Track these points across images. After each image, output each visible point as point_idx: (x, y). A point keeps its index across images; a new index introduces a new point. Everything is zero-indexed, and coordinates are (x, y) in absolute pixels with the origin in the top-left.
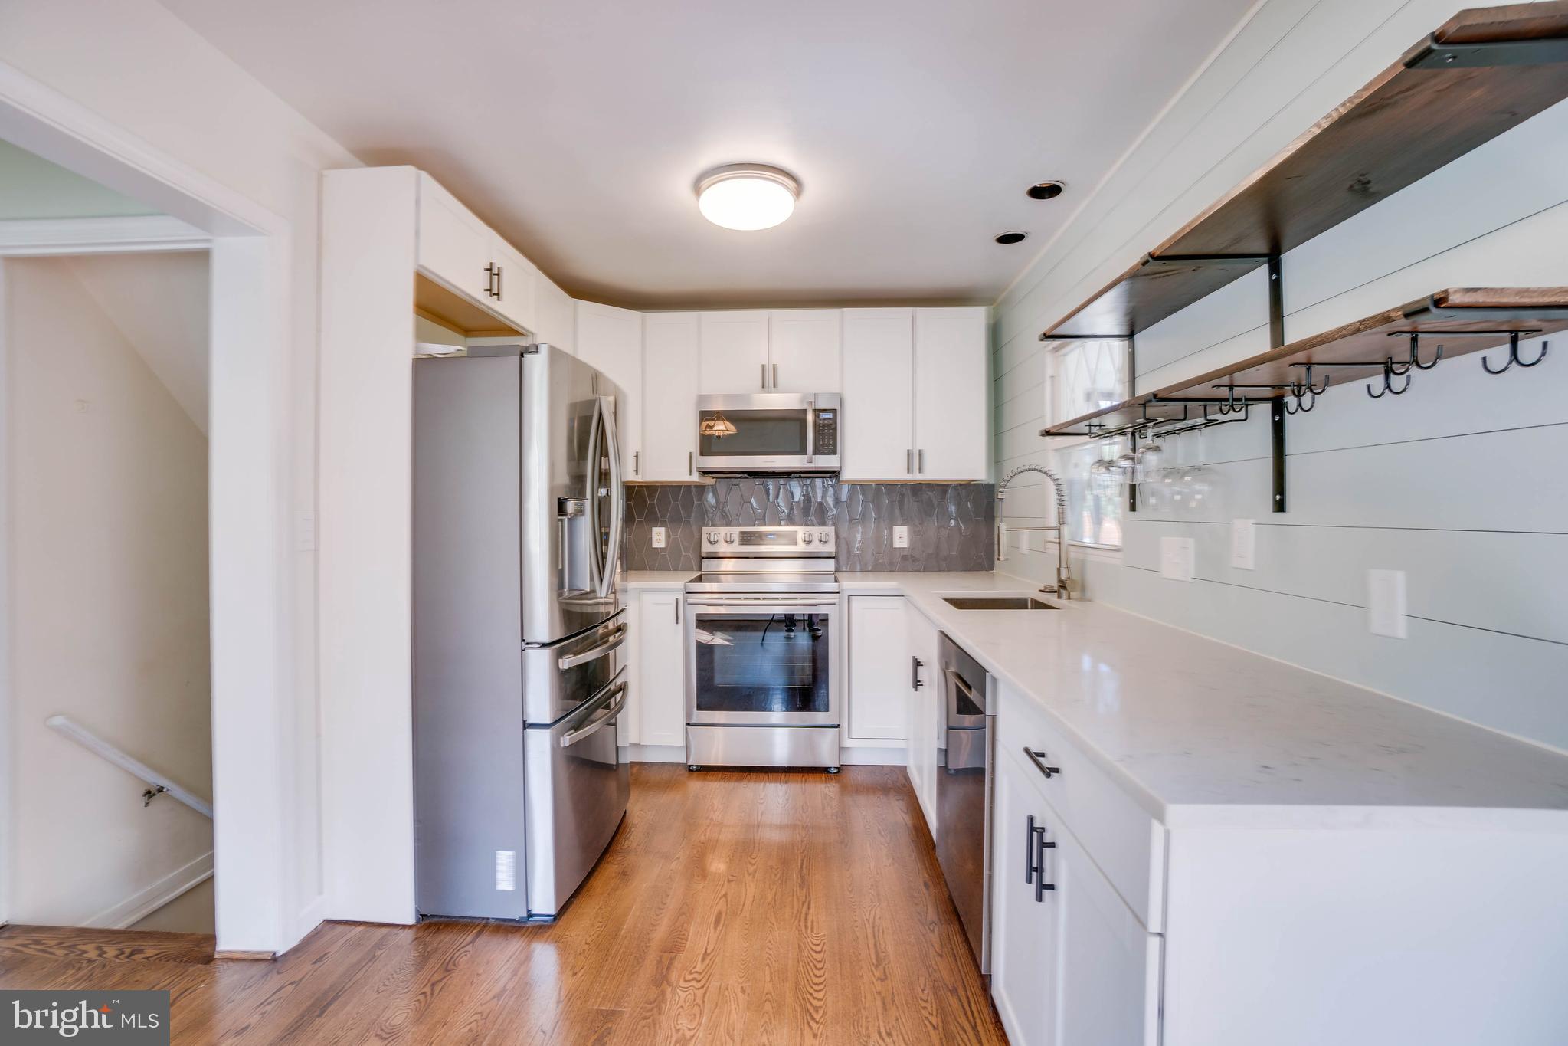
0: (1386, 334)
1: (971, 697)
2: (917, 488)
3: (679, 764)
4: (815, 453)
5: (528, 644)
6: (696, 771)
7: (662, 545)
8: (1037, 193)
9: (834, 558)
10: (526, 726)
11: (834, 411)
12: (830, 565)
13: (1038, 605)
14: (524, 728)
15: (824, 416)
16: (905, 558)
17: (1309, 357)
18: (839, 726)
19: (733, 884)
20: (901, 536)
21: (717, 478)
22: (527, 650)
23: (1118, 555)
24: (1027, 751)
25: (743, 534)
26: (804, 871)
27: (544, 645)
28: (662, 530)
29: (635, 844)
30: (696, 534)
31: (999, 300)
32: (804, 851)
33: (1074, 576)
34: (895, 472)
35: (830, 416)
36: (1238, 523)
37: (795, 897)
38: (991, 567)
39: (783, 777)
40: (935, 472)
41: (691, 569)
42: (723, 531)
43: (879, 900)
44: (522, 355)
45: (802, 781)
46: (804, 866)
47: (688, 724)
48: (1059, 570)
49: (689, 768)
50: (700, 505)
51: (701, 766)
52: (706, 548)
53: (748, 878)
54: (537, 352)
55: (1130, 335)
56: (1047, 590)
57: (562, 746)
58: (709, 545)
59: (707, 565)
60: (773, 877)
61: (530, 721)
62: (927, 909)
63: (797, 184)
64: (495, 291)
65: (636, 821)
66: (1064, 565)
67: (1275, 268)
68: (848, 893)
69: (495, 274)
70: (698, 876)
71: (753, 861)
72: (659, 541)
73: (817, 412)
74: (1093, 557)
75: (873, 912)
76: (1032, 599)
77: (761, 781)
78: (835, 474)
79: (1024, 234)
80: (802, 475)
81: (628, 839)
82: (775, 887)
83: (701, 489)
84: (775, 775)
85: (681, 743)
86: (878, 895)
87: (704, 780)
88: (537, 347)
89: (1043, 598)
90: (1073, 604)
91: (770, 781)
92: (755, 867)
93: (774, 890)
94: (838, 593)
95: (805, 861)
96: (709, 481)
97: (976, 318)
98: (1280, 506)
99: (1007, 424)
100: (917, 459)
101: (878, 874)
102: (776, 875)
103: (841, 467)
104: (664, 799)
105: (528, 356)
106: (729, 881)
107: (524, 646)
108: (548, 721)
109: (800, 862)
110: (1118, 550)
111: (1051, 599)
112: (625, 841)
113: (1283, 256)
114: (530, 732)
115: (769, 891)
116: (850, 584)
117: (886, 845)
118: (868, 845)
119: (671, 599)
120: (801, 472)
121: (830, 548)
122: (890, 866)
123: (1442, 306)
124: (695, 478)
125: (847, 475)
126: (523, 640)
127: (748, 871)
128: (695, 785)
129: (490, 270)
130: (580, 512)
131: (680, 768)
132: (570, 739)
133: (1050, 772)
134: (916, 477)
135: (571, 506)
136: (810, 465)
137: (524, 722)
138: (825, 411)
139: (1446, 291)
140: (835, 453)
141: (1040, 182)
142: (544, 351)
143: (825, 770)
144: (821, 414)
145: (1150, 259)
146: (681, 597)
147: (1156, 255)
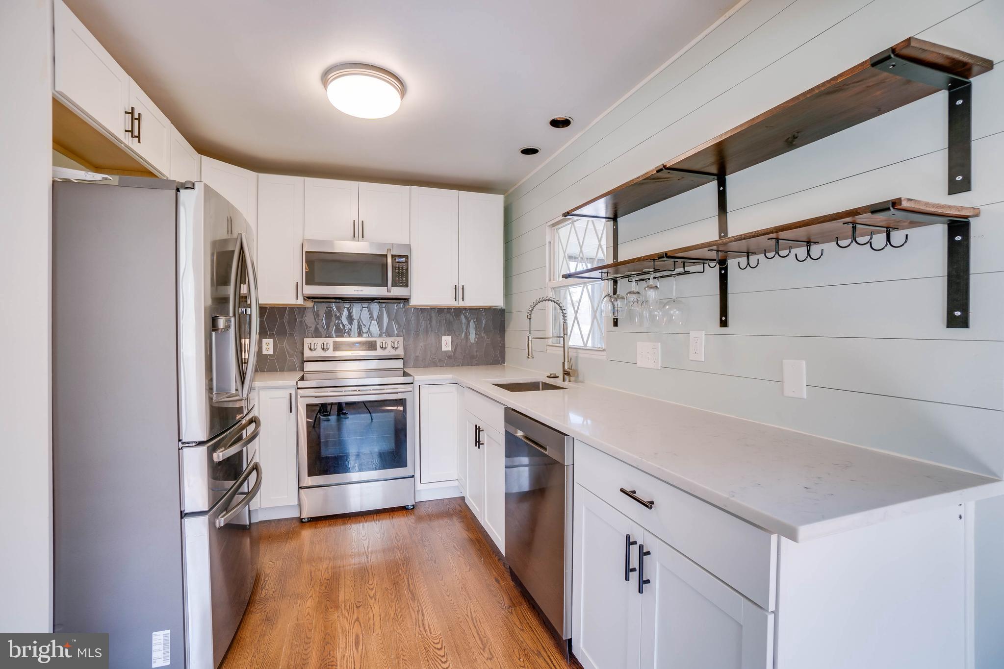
0: (842, 223)
1: (547, 453)
2: (458, 311)
3: (292, 519)
4: (393, 286)
5: (183, 443)
6: (308, 522)
7: (271, 352)
8: (555, 123)
9: (402, 359)
10: (183, 515)
11: (407, 257)
12: (399, 364)
13: (547, 387)
14: (182, 518)
15: (398, 260)
16: (450, 357)
17: (778, 236)
18: (413, 476)
19: (360, 609)
20: (447, 343)
21: (315, 302)
22: (184, 449)
23: (604, 353)
24: (622, 490)
25: (335, 342)
26: (411, 586)
27: (200, 443)
28: (271, 341)
29: (271, 592)
30: (299, 346)
31: (511, 191)
32: (406, 571)
33: (574, 367)
34: (446, 300)
35: (404, 260)
36: (693, 334)
37: (411, 608)
38: (503, 362)
39: (375, 517)
40: (473, 300)
41: (294, 370)
42: (319, 342)
43: (470, 598)
44: (178, 190)
45: (390, 518)
46: (410, 584)
47: (300, 488)
48: (564, 363)
49: (301, 520)
50: (301, 322)
51: (311, 518)
52: (307, 354)
53: (372, 601)
54: (193, 188)
55: (614, 218)
56: (552, 376)
57: (218, 526)
58: (310, 351)
59: (308, 367)
60: (390, 596)
61: (188, 510)
62: (503, 598)
63: (402, 87)
64: (136, 133)
65: (268, 571)
66: (566, 360)
67: (722, 183)
68: (447, 598)
69: (136, 119)
70: (331, 608)
71: (371, 587)
72: (268, 349)
73: (393, 256)
74: (582, 355)
75: (469, 608)
76: (542, 382)
77: (360, 522)
78: (406, 300)
79: (538, 149)
80: (380, 301)
81: (264, 588)
82: (393, 604)
83: (302, 310)
84: (369, 517)
85: (296, 502)
86: (468, 594)
87: (316, 527)
88: (194, 184)
89: (551, 381)
90: (572, 385)
91: (366, 521)
92: (374, 591)
93: (394, 606)
94: (412, 383)
95: (410, 579)
96: (310, 304)
97: (498, 201)
98: (724, 323)
99: (514, 272)
100: (459, 291)
101: (463, 579)
102: (391, 594)
103: (410, 296)
104: (288, 547)
105: (183, 192)
106: (358, 607)
107: (181, 445)
108: (206, 509)
109: (406, 580)
110: (604, 350)
111: (559, 382)
112: (262, 590)
113: (727, 177)
114: (187, 521)
115: (390, 608)
116: (420, 377)
117: (462, 556)
118: (450, 558)
119: (285, 394)
120: (382, 299)
121: (400, 352)
122: (469, 571)
123: (896, 207)
124: (300, 301)
125: (414, 302)
126: (180, 440)
127: (369, 596)
128: (307, 534)
129: (132, 113)
130: (228, 327)
131: (294, 521)
132: (224, 520)
133: (649, 505)
134: (461, 304)
135: (221, 322)
136: (389, 294)
137: (181, 512)
138: (400, 256)
139: (900, 199)
140: (407, 286)
141: (559, 116)
142: (199, 188)
143: (404, 508)
144: (397, 259)
145: (663, 168)
146: (293, 392)
147: (667, 166)
